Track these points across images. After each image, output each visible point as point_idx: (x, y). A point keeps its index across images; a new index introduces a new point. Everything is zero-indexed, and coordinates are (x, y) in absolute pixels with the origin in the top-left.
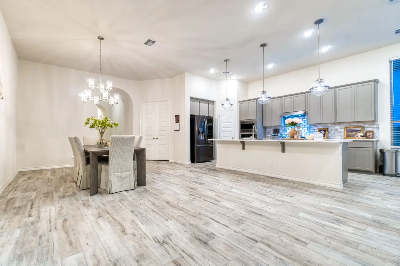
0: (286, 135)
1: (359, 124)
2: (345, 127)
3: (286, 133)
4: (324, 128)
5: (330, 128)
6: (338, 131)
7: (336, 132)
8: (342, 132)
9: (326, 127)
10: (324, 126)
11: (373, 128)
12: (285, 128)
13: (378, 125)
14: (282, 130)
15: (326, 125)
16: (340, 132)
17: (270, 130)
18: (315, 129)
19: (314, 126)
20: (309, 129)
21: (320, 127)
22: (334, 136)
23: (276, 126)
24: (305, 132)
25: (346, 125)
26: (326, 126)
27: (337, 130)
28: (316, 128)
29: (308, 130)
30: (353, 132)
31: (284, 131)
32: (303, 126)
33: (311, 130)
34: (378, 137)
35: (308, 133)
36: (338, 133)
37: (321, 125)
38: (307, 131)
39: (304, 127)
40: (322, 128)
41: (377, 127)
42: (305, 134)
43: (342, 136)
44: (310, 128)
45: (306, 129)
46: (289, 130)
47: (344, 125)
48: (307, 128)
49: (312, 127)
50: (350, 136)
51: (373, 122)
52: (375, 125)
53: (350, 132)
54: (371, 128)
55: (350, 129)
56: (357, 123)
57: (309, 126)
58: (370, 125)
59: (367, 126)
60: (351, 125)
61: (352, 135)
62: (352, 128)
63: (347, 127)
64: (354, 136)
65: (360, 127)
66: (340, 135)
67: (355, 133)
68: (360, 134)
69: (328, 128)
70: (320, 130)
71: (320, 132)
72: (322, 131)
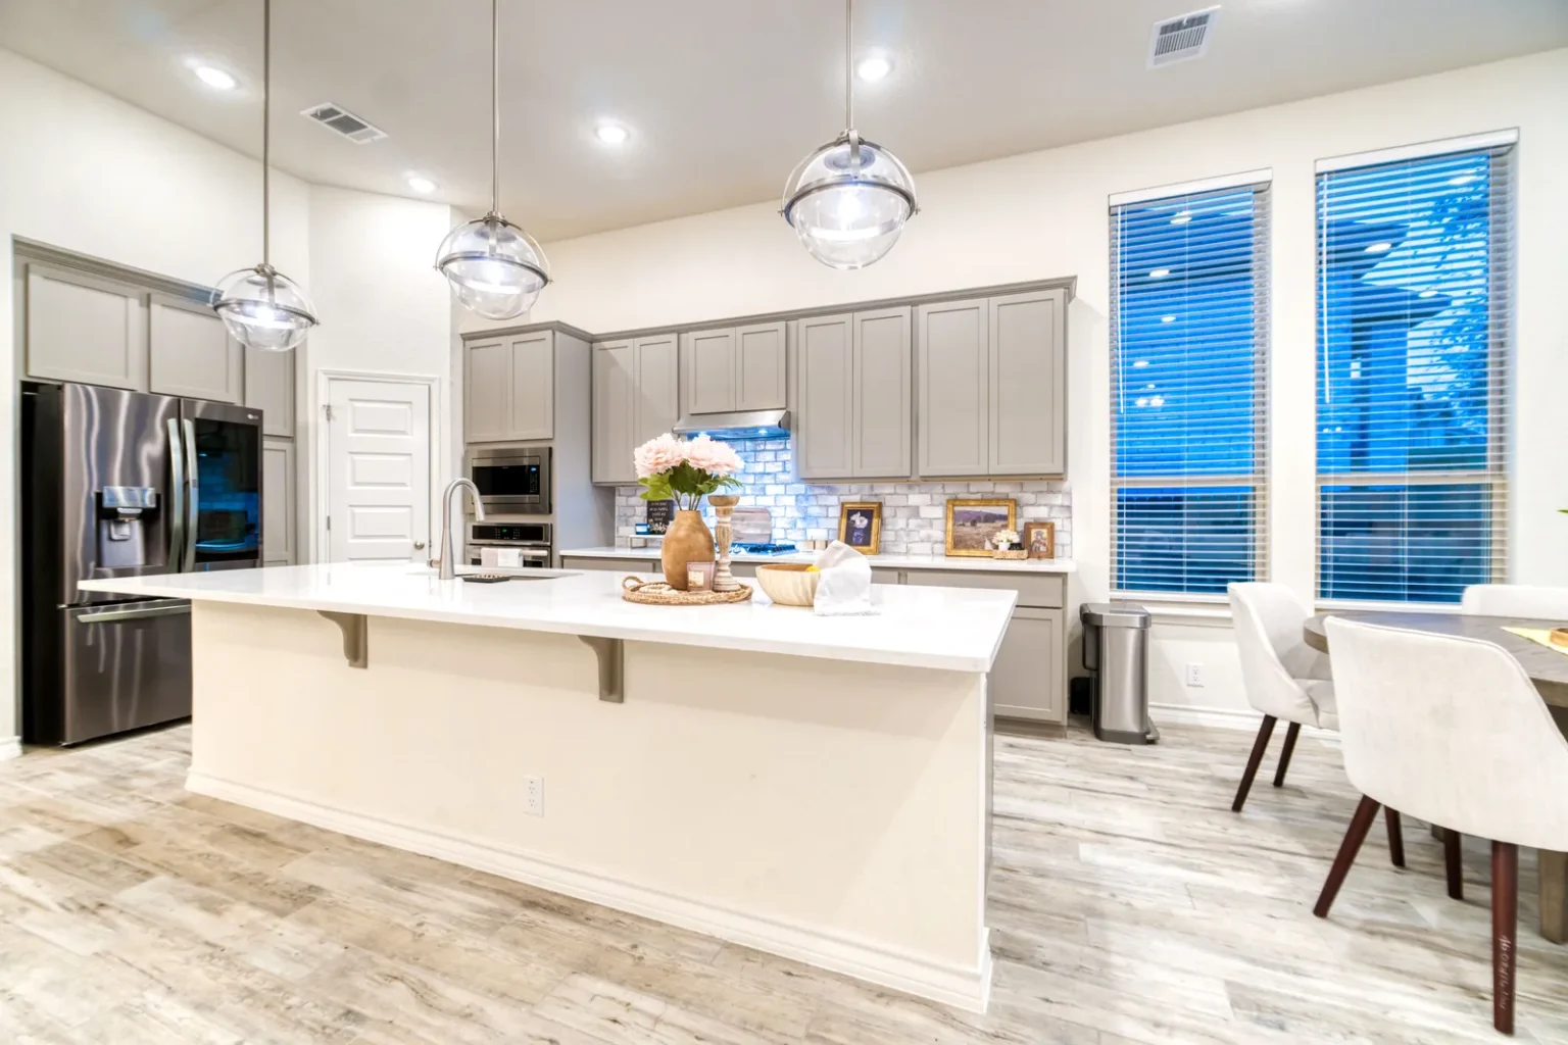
1: (1003, 489)
2: (947, 497)
4: (866, 499)
5: (889, 501)
6: (922, 515)
7: (913, 522)
8: (935, 522)
9: (876, 495)
10: (865, 492)
11: (1051, 507)
13: (1069, 494)
15: (872, 488)
16: (930, 522)
17: (633, 501)
18: (827, 507)
19: (825, 491)
20: (804, 504)
21: (850, 494)
24: (785, 520)
25: (952, 489)
26: (876, 491)
27: (915, 512)
28: (833, 500)
29: (798, 508)
30: (978, 525)
32: (780, 489)
33: (814, 511)
34: (1067, 549)
35: (800, 524)
36: (921, 526)
37: (854, 487)
38: (797, 514)
39: (783, 492)
40: (857, 498)
41: (1066, 503)
42: (785, 529)
43: (936, 542)
44: (807, 499)
45: (791, 500)
47: (943, 487)
48: (797, 500)
49: (816, 495)
50: (966, 541)
51: (1050, 482)
52: (1060, 492)
53: (969, 524)
54: (1045, 505)
55: (968, 509)
56: (995, 484)
57: (806, 490)
58: (1041, 492)
59: (1028, 497)
60: (972, 493)
61: (977, 537)
62: (972, 503)
63: (956, 500)
64: (981, 543)
65: (1004, 502)
66: (928, 537)
67: (985, 528)
68: (1009, 537)
69: (880, 504)
70: (851, 513)
71: (849, 518)
72: (856, 518)
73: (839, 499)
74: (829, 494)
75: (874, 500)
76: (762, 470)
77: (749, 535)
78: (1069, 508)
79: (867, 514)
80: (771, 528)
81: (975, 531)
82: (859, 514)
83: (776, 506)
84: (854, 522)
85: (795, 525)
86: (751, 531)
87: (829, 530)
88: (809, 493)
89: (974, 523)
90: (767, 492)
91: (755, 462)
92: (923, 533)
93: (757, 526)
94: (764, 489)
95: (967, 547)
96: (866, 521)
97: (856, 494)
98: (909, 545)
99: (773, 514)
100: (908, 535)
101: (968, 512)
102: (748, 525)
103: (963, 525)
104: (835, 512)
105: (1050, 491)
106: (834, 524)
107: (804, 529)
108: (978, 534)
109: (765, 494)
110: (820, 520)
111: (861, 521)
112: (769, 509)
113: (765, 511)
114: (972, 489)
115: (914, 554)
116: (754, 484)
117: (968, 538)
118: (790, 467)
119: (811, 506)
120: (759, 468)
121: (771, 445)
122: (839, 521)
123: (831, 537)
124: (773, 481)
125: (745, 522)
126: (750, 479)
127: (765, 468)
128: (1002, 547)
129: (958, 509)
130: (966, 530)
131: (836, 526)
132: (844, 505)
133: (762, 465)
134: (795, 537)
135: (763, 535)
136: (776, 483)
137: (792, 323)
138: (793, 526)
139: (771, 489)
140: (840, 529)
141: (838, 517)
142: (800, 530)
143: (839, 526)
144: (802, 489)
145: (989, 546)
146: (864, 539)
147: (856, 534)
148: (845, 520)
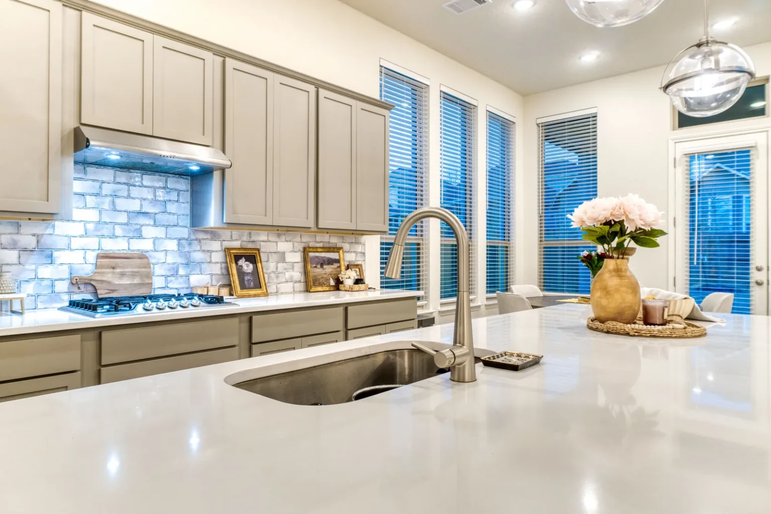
0: (53, 281)
1: (334, 240)
2: (303, 245)
3: (46, 272)
4: (246, 245)
5: (264, 248)
6: (287, 260)
7: (281, 266)
8: (295, 265)
9: (253, 242)
10: (245, 238)
12: (38, 237)
13: (364, 245)
15: (250, 235)
16: (292, 265)
18: (210, 252)
19: (208, 236)
20: (187, 249)
21: (232, 240)
22: (275, 281)
24: (166, 266)
25: (307, 239)
26: (252, 239)
27: (282, 257)
28: (216, 245)
29: (180, 253)
30: (325, 267)
31: (34, 258)
32: (159, 232)
33: (198, 256)
35: (182, 272)
36: (286, 269)
37: (235, 233)
38: (180, 260)
39: (163, 235)
40: (237, 244)
42: (166, 277)
43: (296, 282)
44: (190, 244)
45: (172, 245)
46: (69, 248)
47: (301, 236)
48: (179, 245)
49: (199, 241)
50: (319, 279)
51: (356, 236)
52: (360, 243)
53: (319, 266)
54: (354, 252)
55: (317, 254)
56: (330, 236)
57: (189, 234)
58: (352, 243)
59: (346, 246)
60: (318, 242)
61: (325, 276)
62: (320, 250)
63: (310, 248)
64: (328, 280)
65: (337, 249)
66: (291, 277)
67: (329, 269)
68: (353, 274)
69: (258, 250)
70: (237, 258)
71: (237, 264)
72: (242, 262)
73: (221, 245)
74: (212, 239)
75: (250, 246)
76: (137, 208)
77: (125, 287)
78: (364, 254)
79: (252, 259)
80: (149, 276)
81: (323, 272)
82: (244, 259)
83: (155, 251)
84: (241, 266)
85: (177, 271)
86: (126, 281)
87: (212, 275)
88: (193, 237)
89: (322, 265)
90: (144, 234)
91: (129, 197)
92: (288, 275)
93: (133, 275)
94: (139, 231)
95: (321, 285)
96: (251, 266)
97: (236, 240)
98: (278, 285)
99: (152, 261)
100: (277, 277)
101: (317, 257)
102: (123, 275)
103: (316, 267)
104: (218, 257)
105: (357, 243)
106: (217, 269)
107: (187, 276)
108: (325, 274)
109: (140, 237)
110: (203, 266)
111: (248, 266)
112: (147, 254)
113: (142, 256)
114: (318, 239)
115: (282, 293)
116: (126, 224)
117: (320, 277)
118: (172, 208)
119: (195, 251)
120: (135, 206)
121: (148, 180)
122: (223, 265)
123: (214, 283)
124: (152, 223)
125: (118, 270)
126: (123, 218)
127: (141, 206)
128: (349, 282)
129: (311, 254)
130: (319, 270)
131: (219, 272)
132: (227, 250)
133: (138, 202)
134: (176, 286)
135: (142, 285)
136: (155, 225)
137: (222, 59)
138: (175, 274)
139: (150, 232)
140: (228, 274)
141: (221, 263)
142: (182, 276)
143: (224, 271)
144: (184, 232)
145: (332, 283)
146: (254, 283)
147: (246, 278)
148: (234, 265)
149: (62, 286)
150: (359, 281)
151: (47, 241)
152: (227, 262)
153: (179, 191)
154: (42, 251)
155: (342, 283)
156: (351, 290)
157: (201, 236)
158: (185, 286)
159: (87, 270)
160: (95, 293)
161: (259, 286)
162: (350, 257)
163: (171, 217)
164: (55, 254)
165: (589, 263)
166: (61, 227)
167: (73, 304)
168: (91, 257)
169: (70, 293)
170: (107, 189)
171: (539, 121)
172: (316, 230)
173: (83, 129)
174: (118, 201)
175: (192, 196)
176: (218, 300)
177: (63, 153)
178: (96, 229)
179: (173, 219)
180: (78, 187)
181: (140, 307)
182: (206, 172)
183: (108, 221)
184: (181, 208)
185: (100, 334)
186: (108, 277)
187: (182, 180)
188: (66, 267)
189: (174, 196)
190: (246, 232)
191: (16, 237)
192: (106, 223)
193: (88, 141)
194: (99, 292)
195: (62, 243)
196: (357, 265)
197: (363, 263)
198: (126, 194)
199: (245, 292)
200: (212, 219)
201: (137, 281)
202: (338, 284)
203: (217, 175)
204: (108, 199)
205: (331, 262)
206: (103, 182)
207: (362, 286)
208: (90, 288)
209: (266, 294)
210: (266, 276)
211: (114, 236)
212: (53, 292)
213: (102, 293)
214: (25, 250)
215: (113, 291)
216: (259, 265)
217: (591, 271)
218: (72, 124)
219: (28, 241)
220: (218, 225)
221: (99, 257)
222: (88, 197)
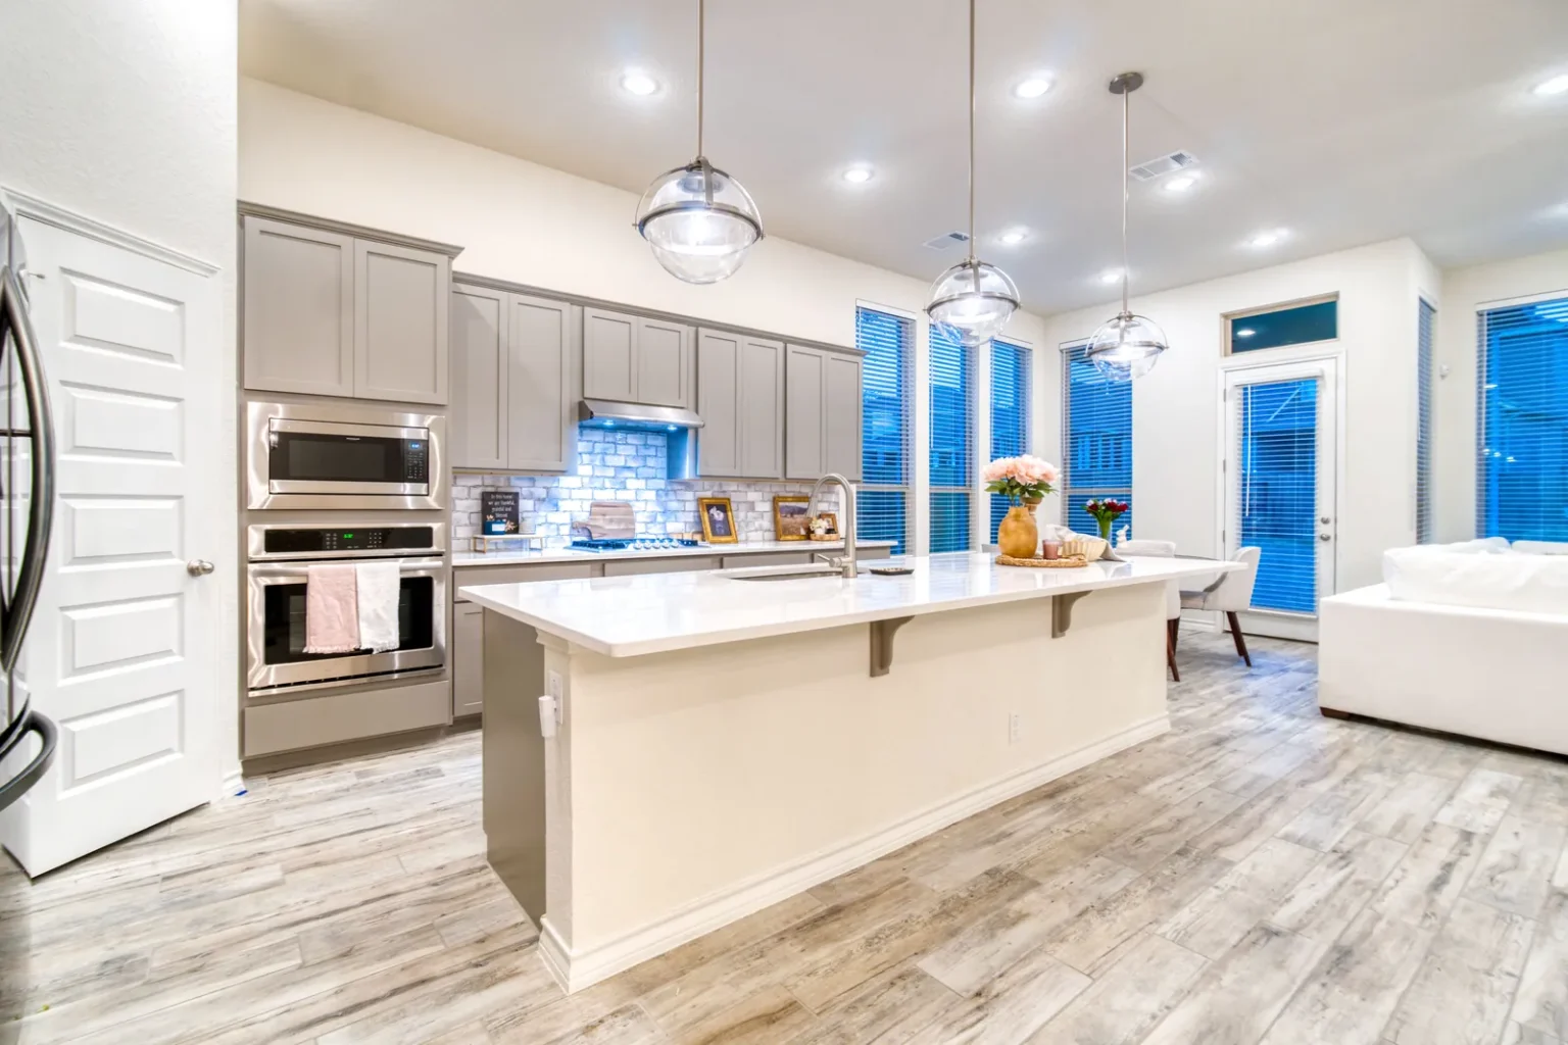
0: (558, 525)
1: (806, 490)
2: (772, 495)
3: (554, 517)
4: (718, 495)
5: (734, 497)
6: (757, 509)
7: (750, 514)
8: (765, 515)
9: (724, 492)
10: (716, 489)
11: (829, 502)
14: (531, 496)
15: (721, 485)
16: (762, 514)
18: (685, 501)
19: (683, 487)
20: (664, 499)
21: (704, 490)
22: (745, 529)
23: (492, 471)
24: (646, 514)
25: (776, 489)
26: (725, 488)
27: (751, 506)
28: (689, 495)
29: (658, 501)
30: (795, 516)
31: (544, 506)
32: (641, 484)
33: (674, 505)
35: (660, 519)
36: (755, 518)
37: (707, 484)
38: (658, 509)
39: (643, 487)
40: (709, 494)
42: (646, 523)
43: (766, 531)
44: (667, 495)
45: (652, 495)
46: (570, 498)
47: (771, 486)
48: (657, 495)
50: (789, 529)
51: (825, 486)
52: (833, 492)
53: (789, 516)
54: (827, 502)
55: (787, 504)
56: (800, 486)
57: (666, 485)
58: (824, 492)
59: (817, 496)
60: (787, 492)
61: (795, 525)
62: (790, 499)
63: (779, 497)
64: (798, 529)
65: (806, 499)
66: (761, 526)
67: (799, 518)
68: (824, 524)
69: (729, 499)
71: (708, 512)
72: (713, 511)
73: (695, 495)
74: (686, 490)
75: (721, 495)
76: (622, 464)
77: (614, 531)
78: (838, 503)
80: (633, 522)
81: (794, 521)
82: (715, 508)
83: (637, 500)
84: (713, 515)
85: (656, 518)
86: (614, 526)
87: (686, 523)
88: (669, 488)
89: (792, 514)
90: (628, 486)
91: (615, 454)
92: (757, 524)
93: (620, 521)
94: (624, 483)
95: (791, 534)
96: (722, 515)
97: (708, 491)
98: (748, 532)
99: (634, 509)
100: (747, 526)
101: (787, 506)
102: (611, 521)
103: (785, 516)
104: (691, 506)
105: (830, 492)
106: (690, 517)
107: (664, 523)
108: (796, 523)
109: (625, 488)
110: (679, 514)
111: (719, 514)
112: (631, 504)
113: (627, 505)
114: (788, 489)
115: (751, 540)
116: (613, 478)
117: (789, 527)
118: (651, 462)
119: (671, 501)
120: (620, 461)
121: (632, 439)
122: (696, 514)
123: (688, 530)
124: (634, 476)
125: (607, 517)
126: (611, 472)
127: (626, 461)
128: (820, 532)
129: (781, 504)
130: (788, 520)
131: (692, 520)
132: (700, 500)
133: (623, 458)
134: (656, 531)
135: (627, 530)
136: (637, 478)
137: (694, 329)
138: (654, 521)
139: (632, 484)
140: (699, 521)
141: (694, 511)
142: (660, 523)
143: (697, 519)
144: (661, 484)
145: (803, 532)
146: (725, 530)
147: (718, 526)
148: (706, 514)
149: (565, 530)
150: (829, 531)
151: (554, 492)
152: (699, 511)
153: (656, 447)
154: (550, 501)
155: (813, 532)
156: (821, 539)
157: (676, 487)
158: (662, 532)
159: (583, 517)
160: (590, 536)
161: (728, 533)
162: (823, 507)
163: (651, 470)
164: (560, 503)
165: (1096, 514)
166: (565, 481)
167: (576, 544)
168: (587, 506)
169: (571, 535)
170: (599, 448)
171: (1063, 347)
172: (783, 479)
173: (587, 402)
174: (608, 458)
175: (668, 452)
176: (694, 543)
177: (571, 419)
178: (591, 482)
179: (651, 472)
180: (581, 446)
181: (631, 546)
182: (682, 431)
183: (599, 474)
184: (658, 462)
185: (604, 565)
186: (600, 523)
187: (660, 437)
188: (567, 515)
189: (652, 452)
190: (717, 483)
191: (532, 489)
192: (598, 477)
193: (592, 413)
194: (593, 535)
195: (564, 494)
196: (829, 515)
197: (837, 513)
198: (613, 452)
199: (716, 539)
200: (687, 473)
201: (622, 526)
202: (809, 534)
203: (691, 433)
204: (599, 457)
205: (802, 511)
206: (596, 442)
207: (833, 536)
208: (586, 533)
209: (736, 541)
210: (736, 524)
211: (603, 488)
212: (558, 534)
213: (596, 536)
214: (539, 499)
215: (604, 535)
216: (730, 514)
217: (1098, 524)
218: (578, 398)
219: (541, 492)
220: (692, 477)
221: (592, 506)
222: (584, 456)
